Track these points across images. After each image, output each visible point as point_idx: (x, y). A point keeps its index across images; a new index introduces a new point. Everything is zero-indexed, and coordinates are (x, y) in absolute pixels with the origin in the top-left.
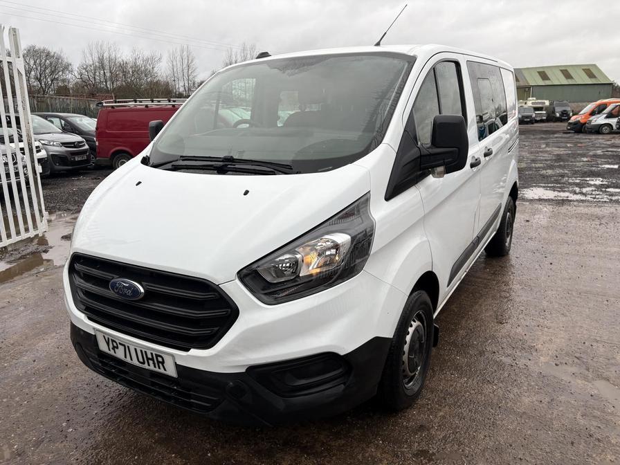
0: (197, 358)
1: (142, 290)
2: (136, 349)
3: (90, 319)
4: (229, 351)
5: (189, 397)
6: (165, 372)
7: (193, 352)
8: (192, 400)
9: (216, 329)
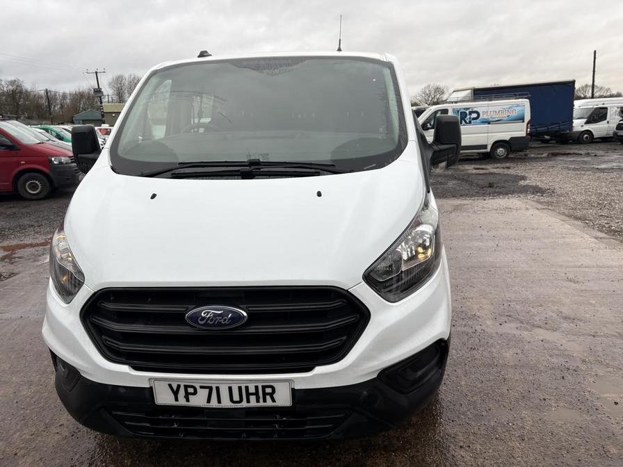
0: (323, 376)
1: (245, 314)
2: (230, 388)
3: (136, 368)
4: (364, 358)
5: (305, 423)
6: (274, 404)
7: (319, 370)
8: (307, 427)
9: (345, 338)
